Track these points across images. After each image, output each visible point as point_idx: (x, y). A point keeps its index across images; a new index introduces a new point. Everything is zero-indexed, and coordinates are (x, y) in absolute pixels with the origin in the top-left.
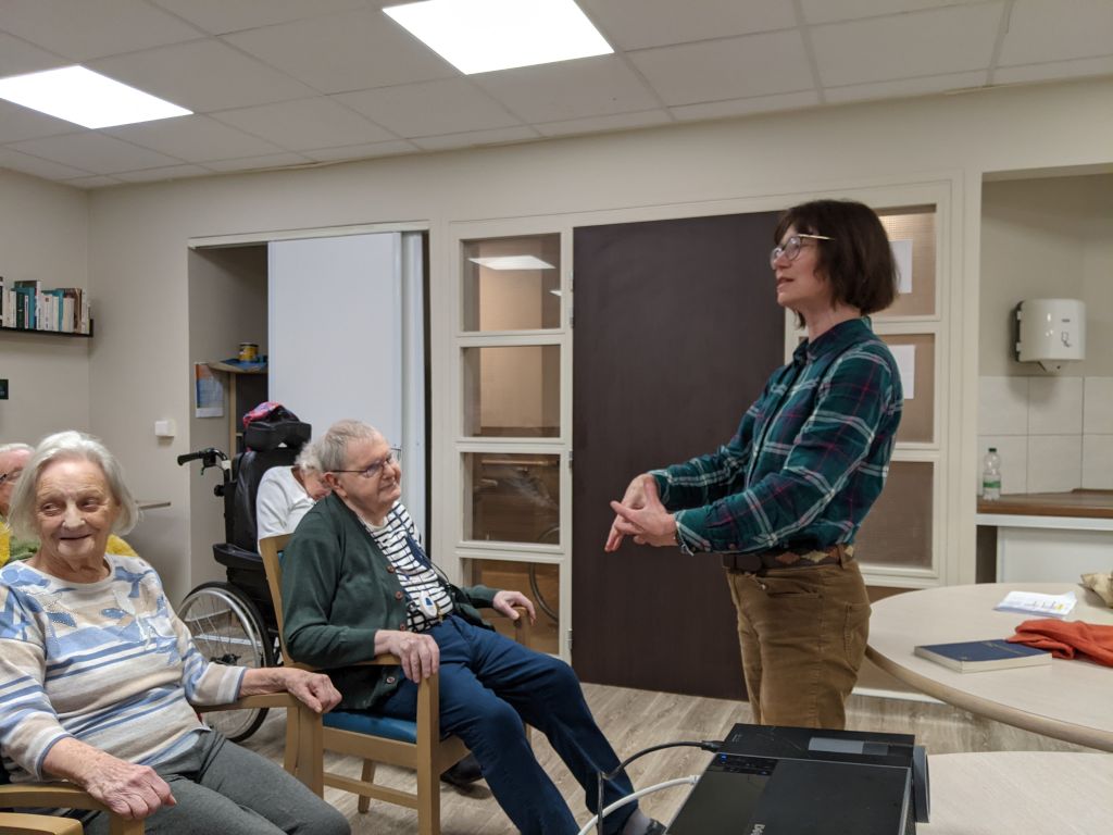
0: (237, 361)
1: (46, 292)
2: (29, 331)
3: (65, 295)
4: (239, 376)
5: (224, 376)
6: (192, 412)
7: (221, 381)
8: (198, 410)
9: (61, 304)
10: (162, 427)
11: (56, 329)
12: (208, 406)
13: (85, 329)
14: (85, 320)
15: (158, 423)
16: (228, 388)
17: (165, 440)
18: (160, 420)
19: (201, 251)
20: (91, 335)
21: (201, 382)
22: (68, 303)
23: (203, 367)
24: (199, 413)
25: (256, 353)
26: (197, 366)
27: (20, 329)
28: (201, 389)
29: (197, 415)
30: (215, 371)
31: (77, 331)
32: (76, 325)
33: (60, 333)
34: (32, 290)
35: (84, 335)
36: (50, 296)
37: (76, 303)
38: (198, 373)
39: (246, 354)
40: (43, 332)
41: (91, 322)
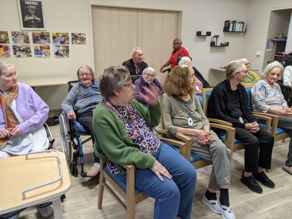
0: (277, 38)
1: (238, 23)
2: (234, 32)
3: (241, 23)
4: (278, 42)
5: (274, 42)
7: (273, 43)
8: (267, 49)
9: (240, 25)
10: (258, 53)
11: (239, 31)
12: (269, 48)
13: (244, 31)
14: (244, 29)
16: (274, 44)
18: (258, 51)
19: (274, 11)
20: (245, 32)
22: (242, 25)
23: (269, 40)
25: (283, 36)
26: (268, 39)
27: (232, 31)
28: (268, 44)
29: (267, 51)
30: (272, 40)
31: (243, 31)
32: (242, 30)
33: (239, 32)
34: (235, 23)
35: (244, 32)
36: (238, 24)
37: (243, 25)
38: (268, 41)
39: (280, 36)
40: (236, 32)
41: (246, 29)
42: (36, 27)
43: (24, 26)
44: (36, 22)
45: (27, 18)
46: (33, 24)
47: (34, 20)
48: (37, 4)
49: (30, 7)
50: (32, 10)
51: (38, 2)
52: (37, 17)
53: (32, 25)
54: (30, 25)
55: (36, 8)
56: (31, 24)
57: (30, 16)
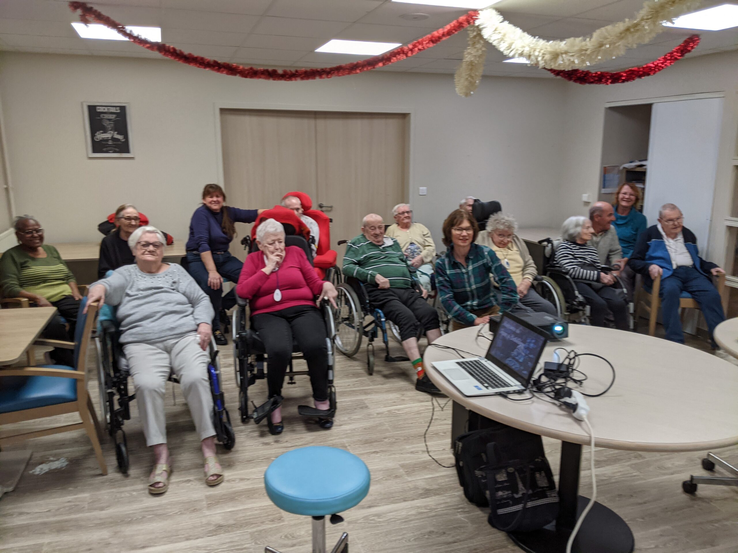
6: (600, 190)
8: (603, 190)
10: (586, 197)
12: (608, 187)
15: (584, 195)
16: (621, 179)
17: (587, 203)
18: (586, 193)
19: (611, 108)
21: (607, 175)
23: (607, 168)
24: (603, 191)
26: (605, 167)
28: (606, 179)
38: (605, 171)
42: (115, 152)
43: (95, 151)
44: (115, 143)
45: (100, 136)
46: (110, 146)
47: (113, 139)
48: (118, 111)
49: (106, 116)
50: (108, 122)
51: (120, 107)
52: (118, 134)
53: (109, 148)
54: (105, 149)
55: (116, 117)
56: (107, 147)
57: (105, 132)
